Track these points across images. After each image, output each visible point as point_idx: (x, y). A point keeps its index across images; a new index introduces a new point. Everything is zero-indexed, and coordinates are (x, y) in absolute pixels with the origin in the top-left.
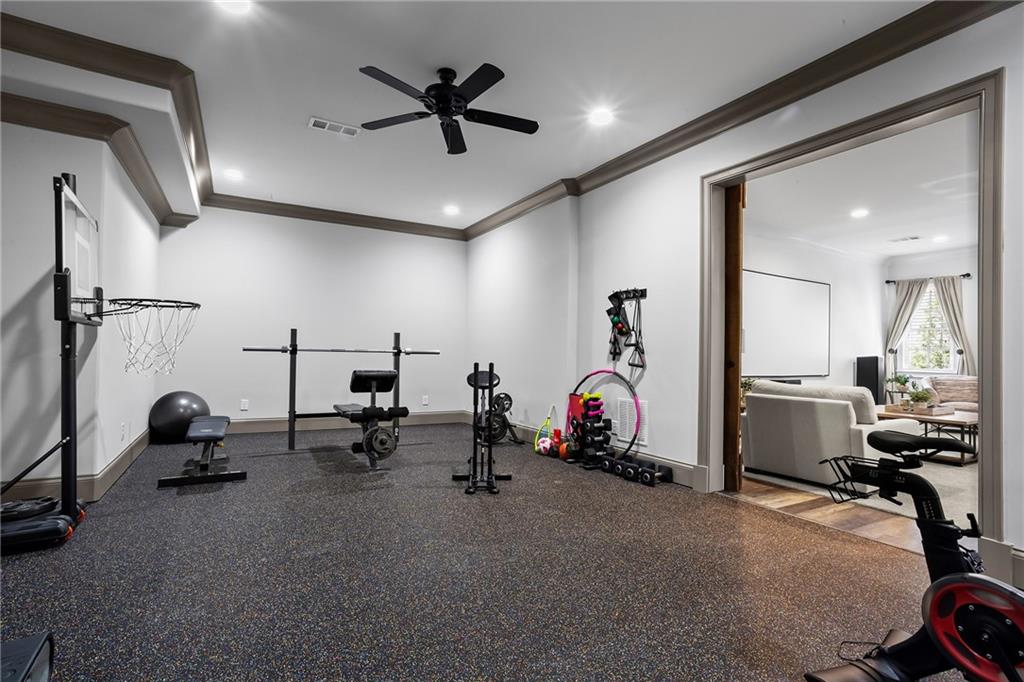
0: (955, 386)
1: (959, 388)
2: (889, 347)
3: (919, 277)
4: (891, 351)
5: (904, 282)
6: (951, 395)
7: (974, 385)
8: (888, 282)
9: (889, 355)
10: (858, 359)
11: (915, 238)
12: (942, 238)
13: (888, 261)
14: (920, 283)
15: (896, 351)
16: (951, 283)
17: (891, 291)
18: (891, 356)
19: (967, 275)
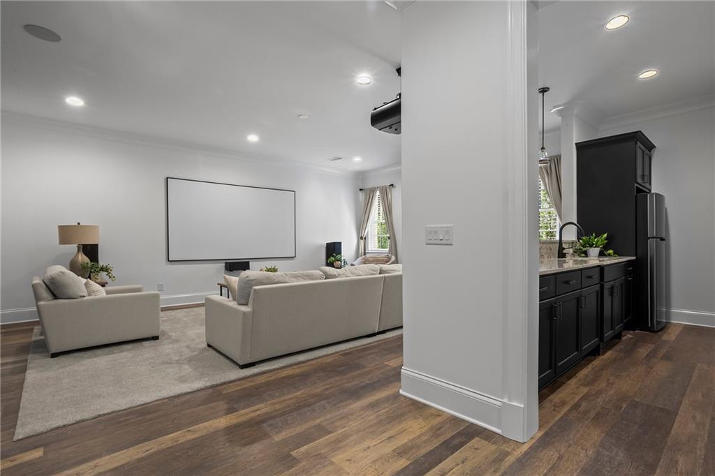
2: (360, 235)
3: (375, 186)
4: (362, 238)
5: (367, 189)
8: (361, 190)
9: (360, 240)
10: (327, 244)
11: (339, 158)
12: (357, 159)
13: (361, 175)
14: (373, 190)
15: (365, 238)
16: (386, 191)
17: (362, 195)
18: (362, 242)
19: (392, 185)
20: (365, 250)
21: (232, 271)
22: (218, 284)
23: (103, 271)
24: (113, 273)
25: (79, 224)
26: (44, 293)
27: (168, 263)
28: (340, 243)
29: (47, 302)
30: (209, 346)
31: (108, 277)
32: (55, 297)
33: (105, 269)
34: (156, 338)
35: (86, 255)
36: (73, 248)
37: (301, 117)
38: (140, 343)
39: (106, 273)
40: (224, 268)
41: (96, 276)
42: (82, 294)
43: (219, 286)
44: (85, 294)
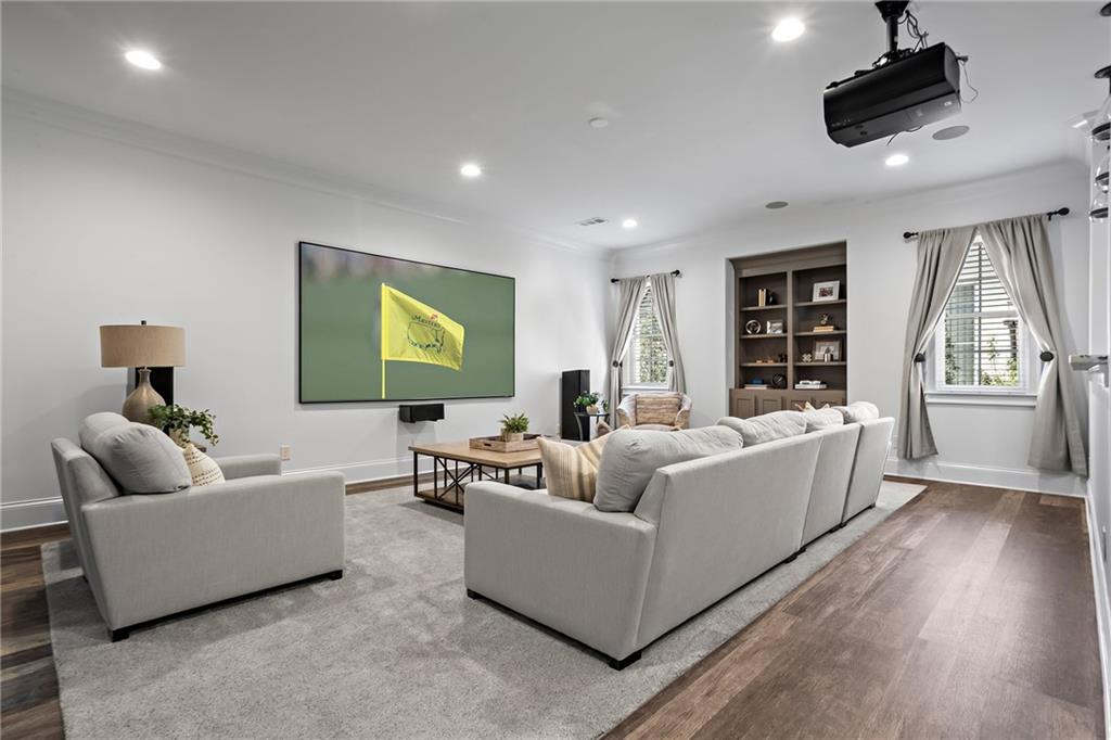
0: (652, 404)
1: (656, 407)
2: (613, 359)
3: (639, 275)
4: (615, 364)
5: (626, 280)
6: (648, 416)
7: (670, 403)
8: (613, 281)
9: (614, 368)
10: (564, 373)
11: (600, 221)
12: (630, 223)
13: (613, 255)
14: (639, 281)
15: (621, 365)
16: (664, 283)
17: (615, 291)
18: (616, 370)
19: (677, 272)
20: (620, 386)
21: (412, 421)
22: (410, 448)
23: (195, 424)
24: (215, 429)
25: (143, 323)
26: (95, 480)
27: (299, 406)
28: (588, 371)
29: (101, 506)
30: (473, 595)
31: (204, 436)
32: (122, 491)
33: (198, 420)
34: (336, 575)
35: (156, 390)
36: (121, 374)
37: (594, 124)
38: (305, 589)
39: (201, 428)
40: (396, 416)
41: (184, 436)
42: (183, 482)
43: (412, 452)
44: (189, 481)
